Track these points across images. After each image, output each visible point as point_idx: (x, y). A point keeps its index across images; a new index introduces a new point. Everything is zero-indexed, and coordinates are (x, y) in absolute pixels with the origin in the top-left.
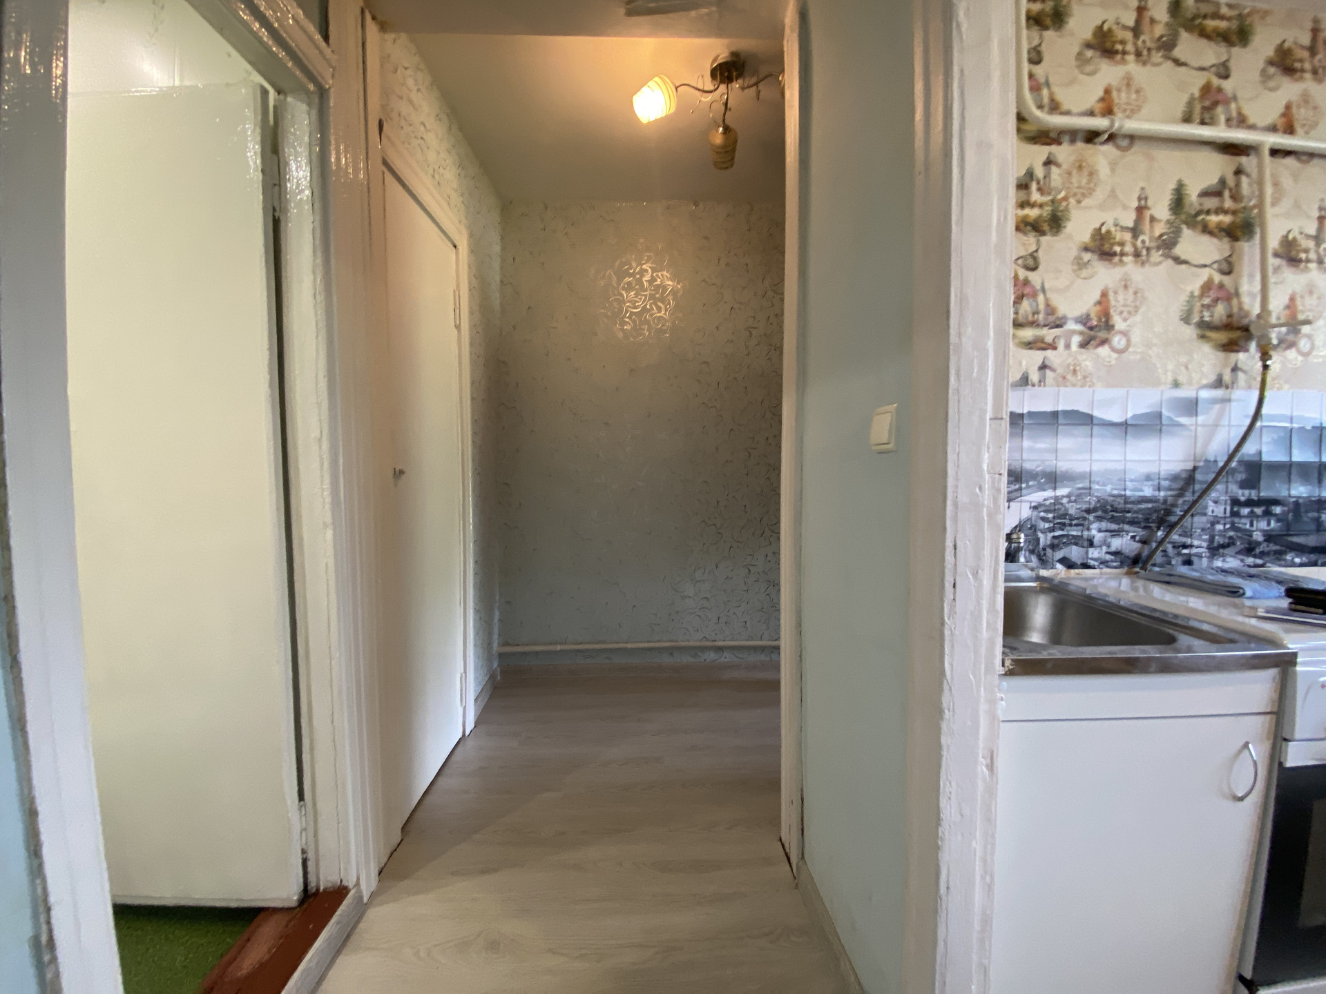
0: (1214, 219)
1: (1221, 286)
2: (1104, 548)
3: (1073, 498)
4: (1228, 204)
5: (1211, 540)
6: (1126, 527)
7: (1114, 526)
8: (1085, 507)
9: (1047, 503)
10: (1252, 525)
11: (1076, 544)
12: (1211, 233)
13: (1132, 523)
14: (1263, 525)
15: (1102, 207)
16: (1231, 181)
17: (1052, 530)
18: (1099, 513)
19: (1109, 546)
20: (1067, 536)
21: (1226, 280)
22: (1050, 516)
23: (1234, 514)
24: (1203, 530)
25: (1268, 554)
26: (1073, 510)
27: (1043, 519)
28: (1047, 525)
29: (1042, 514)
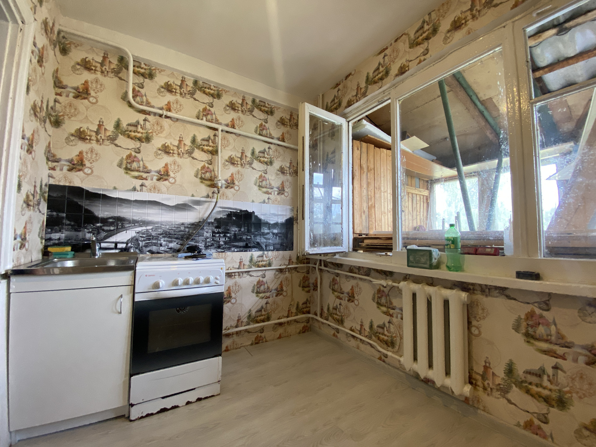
0: (206, 148)
1: (208, 168)
2: (166, 247)
3: (154, 230)
4: (211, 144)
5: (206, 244)
6: (175, 240)
7: (170, 239)
8: (158, 233)
9: (143, 231)
10: (219, 239)
11: (155, 245)
12: (205, 152)
13: (177, 238)
14: (224, 239)
15: (166, 138)
16: (212, 137)
17: (144, 240)
18: (164, 235)
19: (168, 246)
20: (151, 243)
21: (210, 166)
22: (144, 236)
23: (213, 236)
24: (202, 241)
25: (226, 248)
26: (154, 234)
27: (141, 237)
28: (143, 239)
29: (141, 235)
